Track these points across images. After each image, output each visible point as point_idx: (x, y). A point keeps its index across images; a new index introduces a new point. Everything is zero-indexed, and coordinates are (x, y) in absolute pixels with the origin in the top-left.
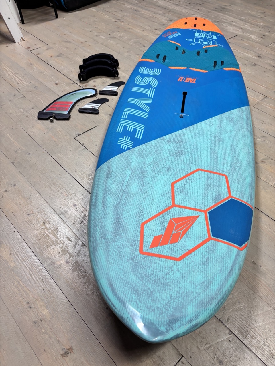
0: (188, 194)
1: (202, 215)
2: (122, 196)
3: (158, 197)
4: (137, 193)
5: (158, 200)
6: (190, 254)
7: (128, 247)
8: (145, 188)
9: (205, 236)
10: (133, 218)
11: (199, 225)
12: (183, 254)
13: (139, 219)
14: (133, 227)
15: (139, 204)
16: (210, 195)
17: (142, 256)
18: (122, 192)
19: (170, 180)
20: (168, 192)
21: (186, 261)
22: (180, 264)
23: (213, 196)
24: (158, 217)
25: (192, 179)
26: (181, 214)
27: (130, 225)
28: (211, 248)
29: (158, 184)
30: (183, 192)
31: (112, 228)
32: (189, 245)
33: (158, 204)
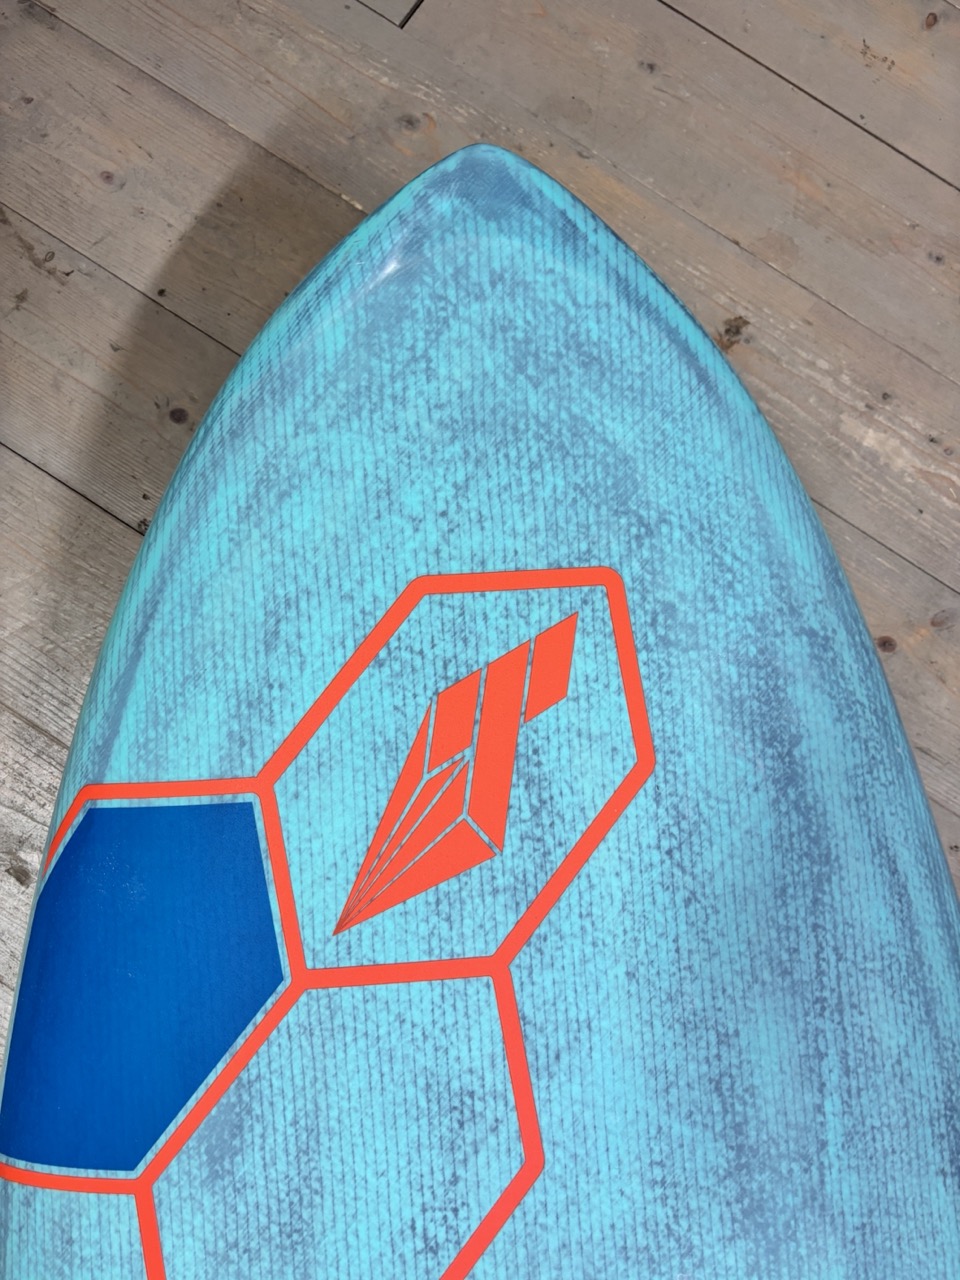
0: (423, 1103)
1: (319, 947)
2: (817, 955)
3: (604, 1011)
4: (739, 1002)
5: (603, 979)
6: (366, 638)
7: (682, 596)
8: (704, 1068)
9: (292, 788)
10: (708, 794)
11: (330, 860)
12: (404, 626)
13: (675, 800)
14: (694, 733)
15: (702, 914)
16: (280, 1139)
17: (600, 559)
18: (826, 994)
19: (562, 1196)
20: (551, 1076)
21: (381, 593)
22: (411, 564)
23: (258, 1141)
24: (574, 838)
25: (409, 1256)
26: (444, 907)
27: (711, 741)
28: (255, 724)
29: (632, 1131)
30: (456, 1102)
31: (800, 704)
32: (376, 695)
33: (594, 944)
